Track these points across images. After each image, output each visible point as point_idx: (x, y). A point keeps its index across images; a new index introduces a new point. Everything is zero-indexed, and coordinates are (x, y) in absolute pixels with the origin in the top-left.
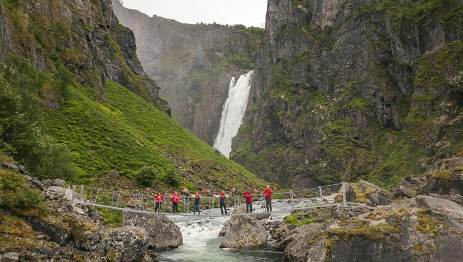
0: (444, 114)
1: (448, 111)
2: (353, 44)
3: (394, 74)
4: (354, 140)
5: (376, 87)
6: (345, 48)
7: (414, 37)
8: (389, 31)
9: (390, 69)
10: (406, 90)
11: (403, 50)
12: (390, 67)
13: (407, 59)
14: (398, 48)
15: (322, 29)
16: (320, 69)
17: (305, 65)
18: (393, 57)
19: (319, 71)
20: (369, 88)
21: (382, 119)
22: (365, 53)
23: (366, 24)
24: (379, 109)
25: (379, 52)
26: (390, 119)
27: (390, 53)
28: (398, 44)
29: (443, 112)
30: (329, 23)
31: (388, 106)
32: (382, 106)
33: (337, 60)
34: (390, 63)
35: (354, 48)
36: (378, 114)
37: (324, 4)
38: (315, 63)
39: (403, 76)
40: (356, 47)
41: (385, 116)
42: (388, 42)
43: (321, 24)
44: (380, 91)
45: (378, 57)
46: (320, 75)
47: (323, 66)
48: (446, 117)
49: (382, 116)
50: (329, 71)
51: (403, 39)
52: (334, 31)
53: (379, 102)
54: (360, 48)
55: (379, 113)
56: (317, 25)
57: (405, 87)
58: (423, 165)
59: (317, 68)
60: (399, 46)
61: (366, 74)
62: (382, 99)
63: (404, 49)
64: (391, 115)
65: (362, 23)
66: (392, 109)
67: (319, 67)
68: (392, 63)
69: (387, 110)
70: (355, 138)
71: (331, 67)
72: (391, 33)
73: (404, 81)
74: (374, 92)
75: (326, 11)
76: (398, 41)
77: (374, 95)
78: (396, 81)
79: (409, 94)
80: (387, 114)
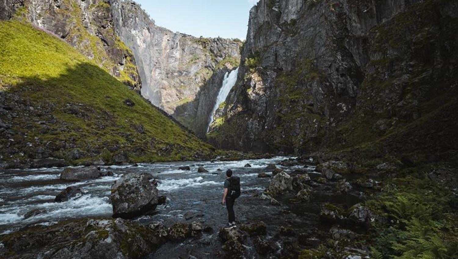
0: (405, 74)
1: (410, 69)
2: (313, 27)
3: (349, 48)
4: (309, 107)
5: (332, 59)
6: (306, 31)
7: (371, 9)
8: (346, 10)
9: (346, 43)
10: (360, 62)
11: (359, 25)
12: (346, 42)
13: (362, 32)
14: (354, 24)
15: (289, 22)
16: (285, 53)
17: (273, 51)
18: (349, 33)
19: (284, 54)
20: (325, 61)
21: (337, 88)
22: (323, 32)
23: (325, 7)
24: (334, 79)
25: (336, 29)
26: (345, 87)
27: (346, 29)
28: (354, 20)
29: (404, 71)
30: (294, 17)
31: (342, 75)
32: (337, 76)
33: (299, 43)
34: (346, 39)
35: (313, 30)
36: (333, 84)
37: (290, 3)
38: (281, 48)
39: (358, 48)
40: (315, 30)
41: (339, 85)
42: (344, 21)
43: (288, 19)
44: (335, 62)
45: (335, 34)
46: (284, 58)
47: (287, 50)
48: (408, 76)
49: (337, 85)
50: (292, 53)
51: (359, 14)
52: (298, 21)
53: (334, 73)
54: (319, 29)
55: (334, 82)
56: (285, 21)
57: (360, 59)
58: (382, 127)
59: (282, 52)
60: (355, 22)
61: (323, 49)
62: (337, 70)
63: (360, 23)
64: (345, 84)
65: (322, 7)
66: (347, 79)
67: (284, 51)
68: (347, 38)
69: (341, 79)
70: (309, 105)
71: (293, 50)
72: (347, 12)
73: (359, 53)
74: (330, 63)
75: (292, 7)
76: (354, 17)
77: (330, 67)
78: (351, 54)
79: (363, 64)
80: (341, 83)
